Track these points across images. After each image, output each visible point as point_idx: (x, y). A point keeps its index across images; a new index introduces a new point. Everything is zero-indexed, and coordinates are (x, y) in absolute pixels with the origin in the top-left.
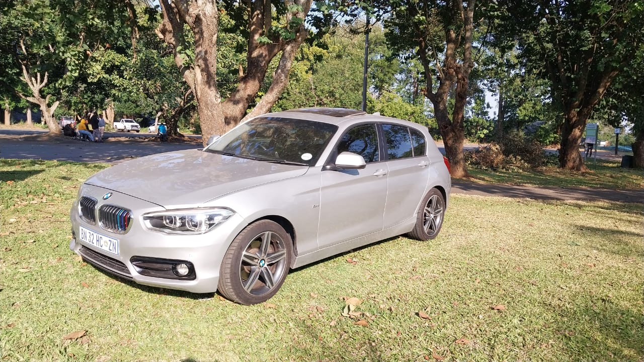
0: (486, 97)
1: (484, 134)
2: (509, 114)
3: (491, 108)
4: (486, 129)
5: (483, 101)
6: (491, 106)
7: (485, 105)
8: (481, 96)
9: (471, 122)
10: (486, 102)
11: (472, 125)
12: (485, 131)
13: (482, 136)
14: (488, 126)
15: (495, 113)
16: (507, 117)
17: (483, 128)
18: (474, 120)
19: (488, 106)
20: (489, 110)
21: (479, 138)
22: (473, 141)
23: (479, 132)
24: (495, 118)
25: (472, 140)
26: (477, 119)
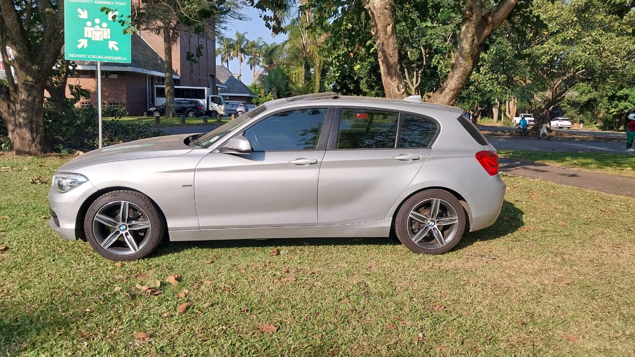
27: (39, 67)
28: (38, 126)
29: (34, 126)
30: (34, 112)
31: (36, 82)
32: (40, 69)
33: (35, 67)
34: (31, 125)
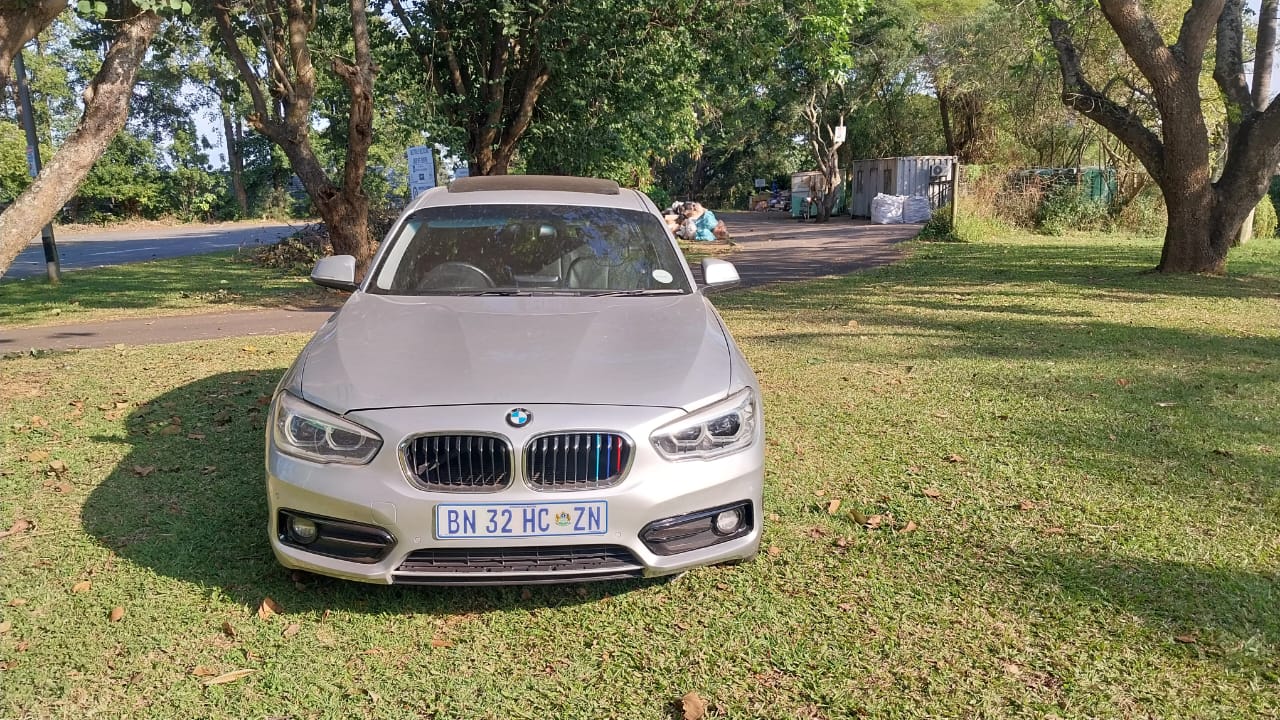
0: (196, 123)
1: (207, 202)
2: (252, 157)
3: (211, 147)
4: (211, 192)
5: (193, 134)
6: (211, 143)
7: (199, 143)
8: (185, 122)
9: (175, 179)
10: (199, 134)
11: (178, 184)
12: (210, 197)
13: (205, 207)
14: (214, 186)
15: (222, 158)
16: (248, 165)
17: (203, 190)
18: (181, 174)
19: (205, 142)
20: (208, 151)
21: (198, 211)
22: (187, 220)
23: (196, 200)
24: (224, 167)
25: (184, 217)
26: (188, 172)
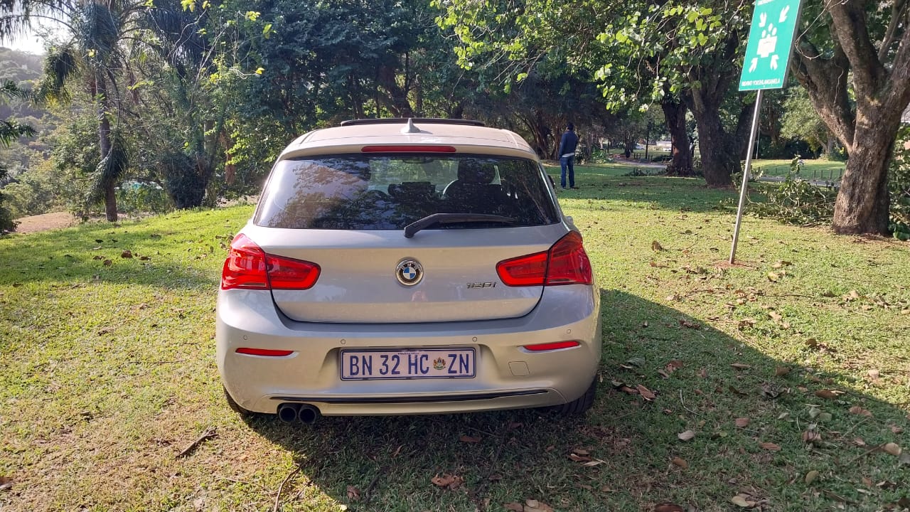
27: (879, 102)
28: (863, 192)
29: (857, 191)
30: (862, 170)
31: (873, 125)
32: (880, 105)
33: (875, 103)
34: (854, 189)
